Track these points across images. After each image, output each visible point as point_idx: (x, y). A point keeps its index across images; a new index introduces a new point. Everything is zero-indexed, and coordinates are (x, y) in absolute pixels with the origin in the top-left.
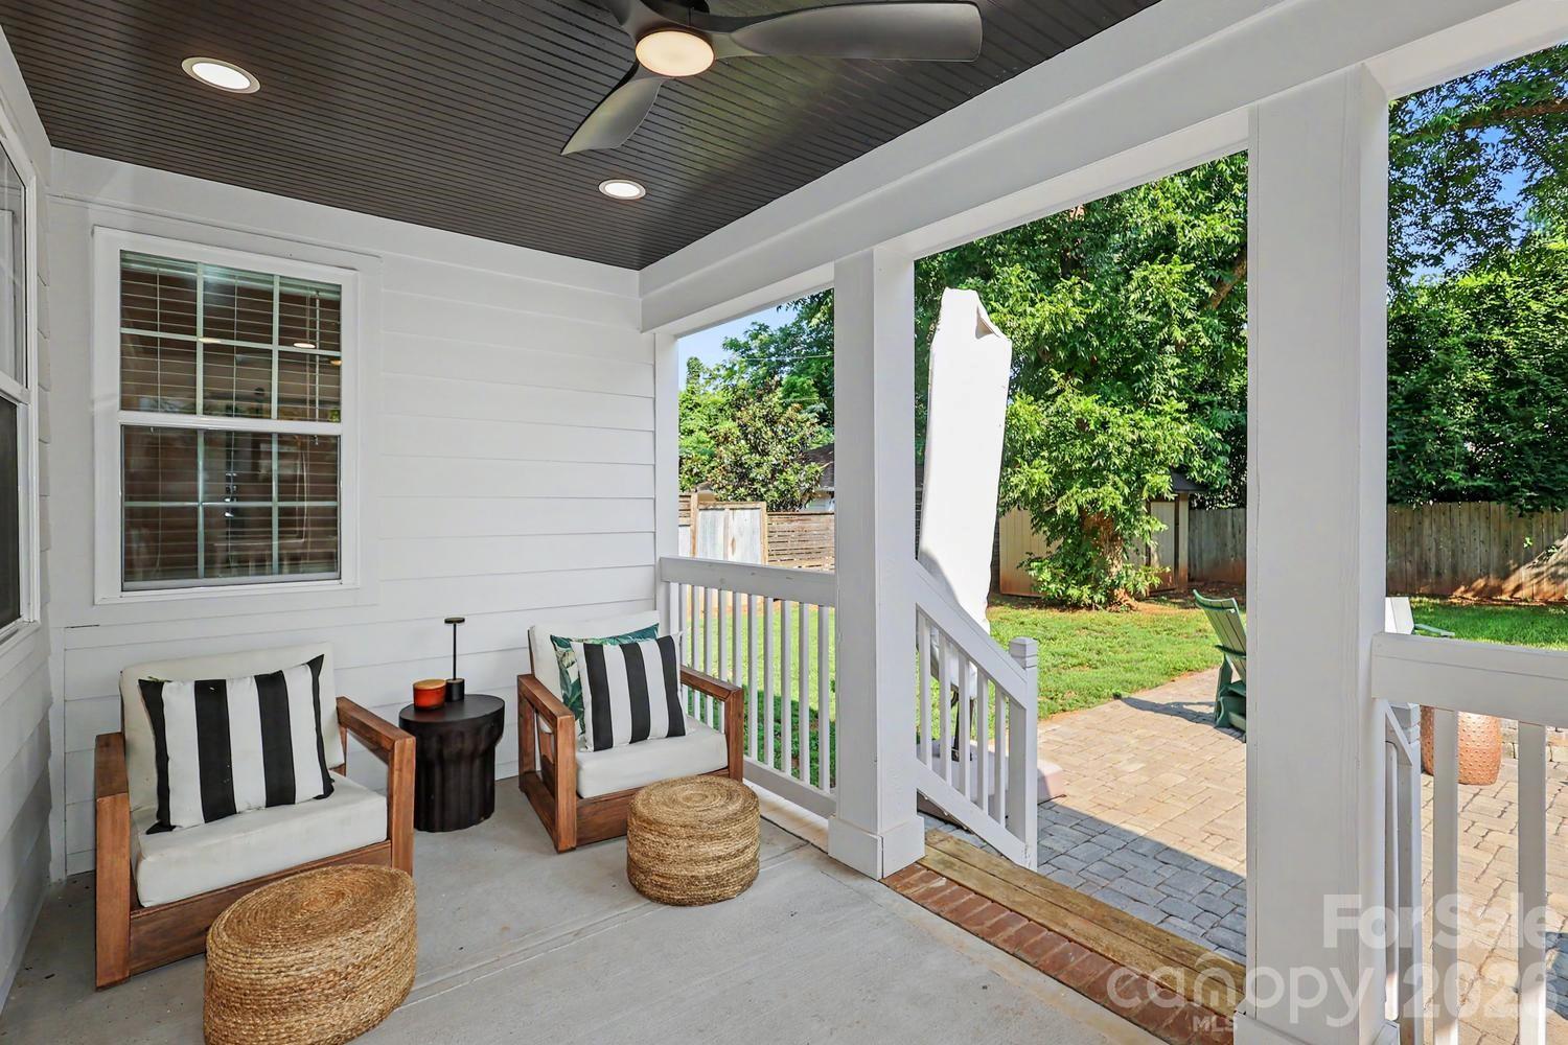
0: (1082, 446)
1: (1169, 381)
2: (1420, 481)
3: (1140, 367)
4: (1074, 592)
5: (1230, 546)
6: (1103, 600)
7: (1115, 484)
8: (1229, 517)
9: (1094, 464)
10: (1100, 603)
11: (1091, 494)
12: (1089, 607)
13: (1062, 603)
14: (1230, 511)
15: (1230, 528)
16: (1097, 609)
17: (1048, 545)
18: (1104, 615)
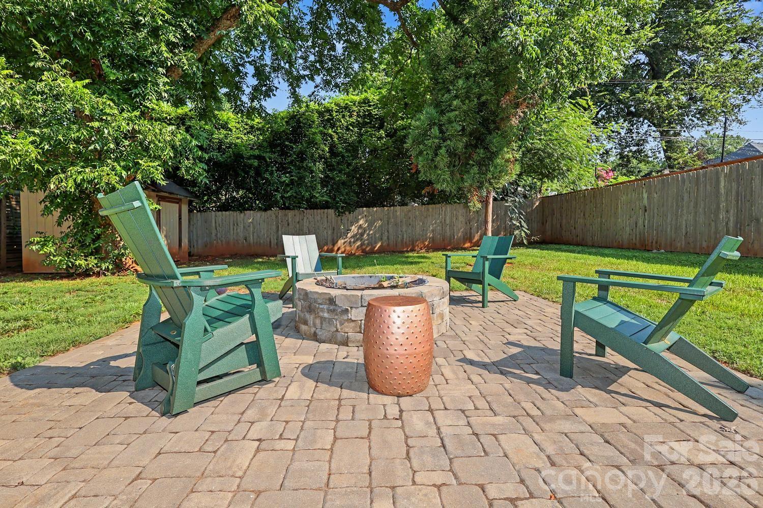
0: (78, 131)
1: (161, 94)
2: (303, 196)
3: (135, 75)
4: (81, 262)
5: (214, 234)
6: (110, 267)
7: (113, 169)
8: (213, 217)
9: (92, 147)
10: (107, 269)
11: (89, 174)
12: (98, 274)
13: (71, 274)
14: (213, 213)
15: (214, 225)
16: (105, 275)
17: (59, 224)
18: (111, 279)
